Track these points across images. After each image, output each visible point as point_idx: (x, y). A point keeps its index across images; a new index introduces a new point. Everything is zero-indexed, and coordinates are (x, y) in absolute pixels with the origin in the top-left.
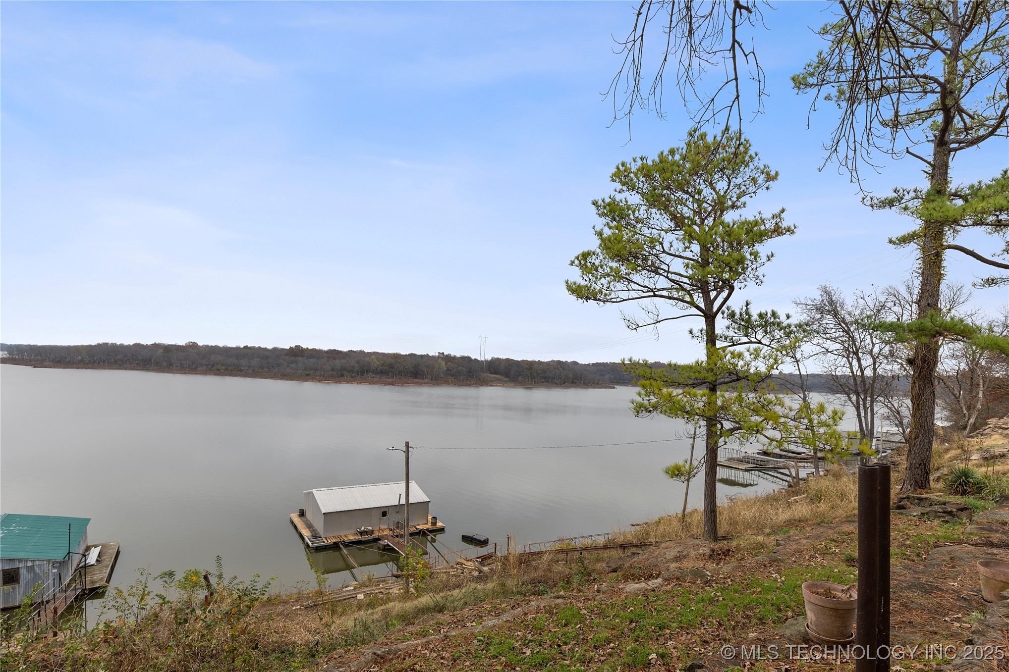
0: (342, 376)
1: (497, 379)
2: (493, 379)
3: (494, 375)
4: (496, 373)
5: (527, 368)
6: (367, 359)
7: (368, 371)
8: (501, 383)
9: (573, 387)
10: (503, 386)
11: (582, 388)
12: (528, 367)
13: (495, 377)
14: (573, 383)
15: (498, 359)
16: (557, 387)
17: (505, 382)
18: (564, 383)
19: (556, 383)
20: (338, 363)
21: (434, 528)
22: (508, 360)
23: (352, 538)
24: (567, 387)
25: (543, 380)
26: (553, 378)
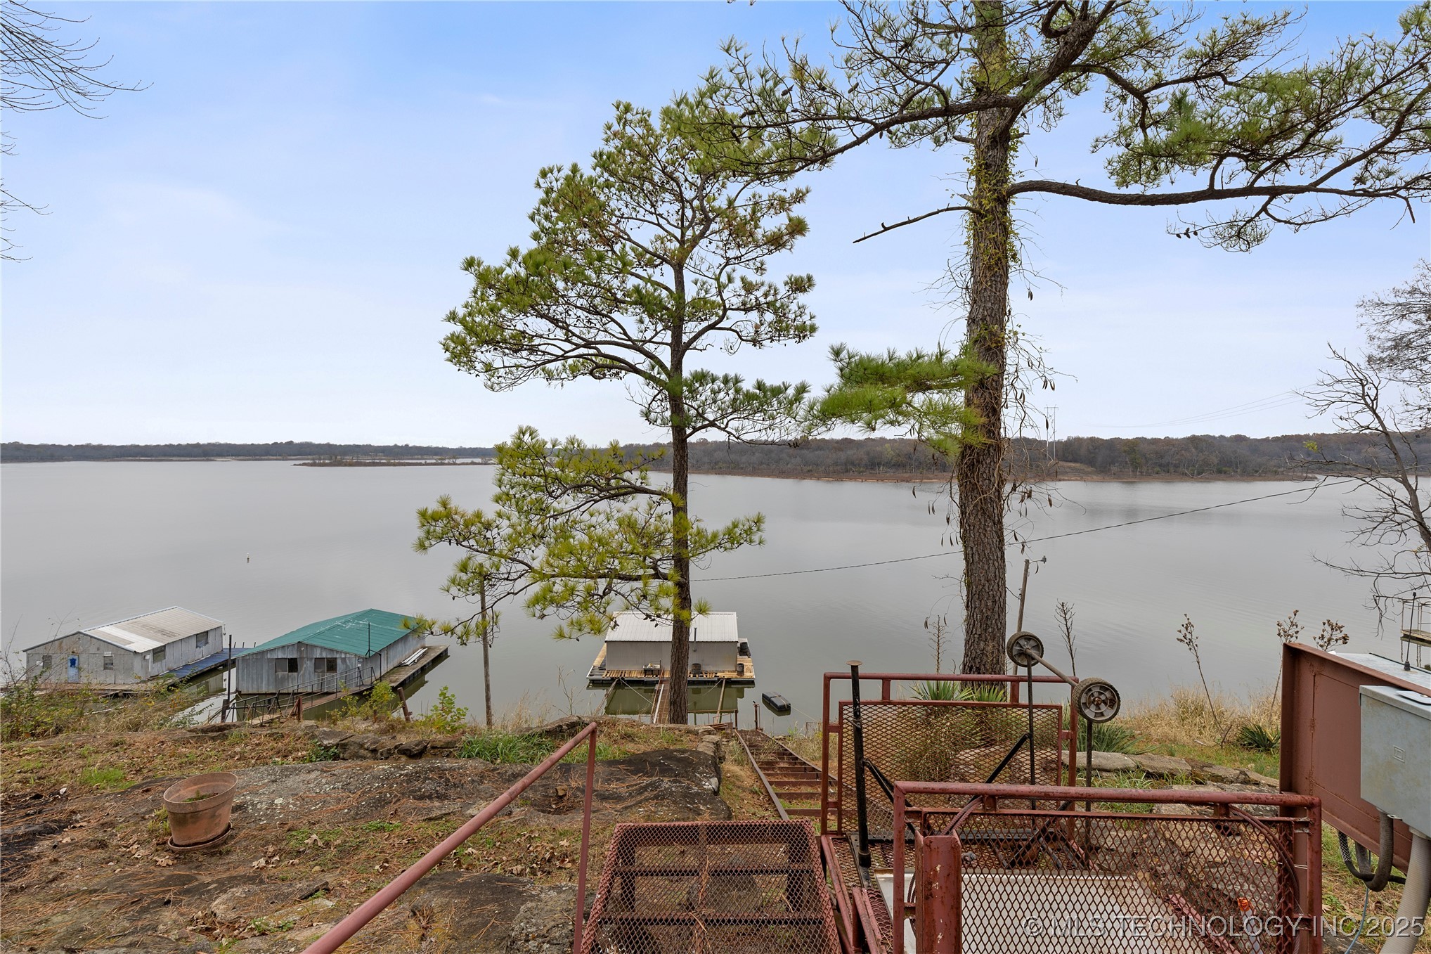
0: (847, 471)
1: (1073, 469)
2: (1068, 470)
3: (1073, 464)
4: (1075, 461)
5: (1125, 451)
6: (879, 449)
7: (879, 464)
8: (1079, 475)
9: (1219, 480)
10: (1082, 479)
11: (1238, 480)
12: (1127, 449)
13: (1070, 467)
14: (1220, 472)
15: (1078, 440)
16: (1185, 481)
17: (1087, 474)
18: (1199, 473)
19: (1184, 474)
20: (842, 456)
21: (739, 678)
22: (1093, 440)
23: (635, 675)
24: (1208, 480)
25: (1157, 469)
26: (1176, 466)
